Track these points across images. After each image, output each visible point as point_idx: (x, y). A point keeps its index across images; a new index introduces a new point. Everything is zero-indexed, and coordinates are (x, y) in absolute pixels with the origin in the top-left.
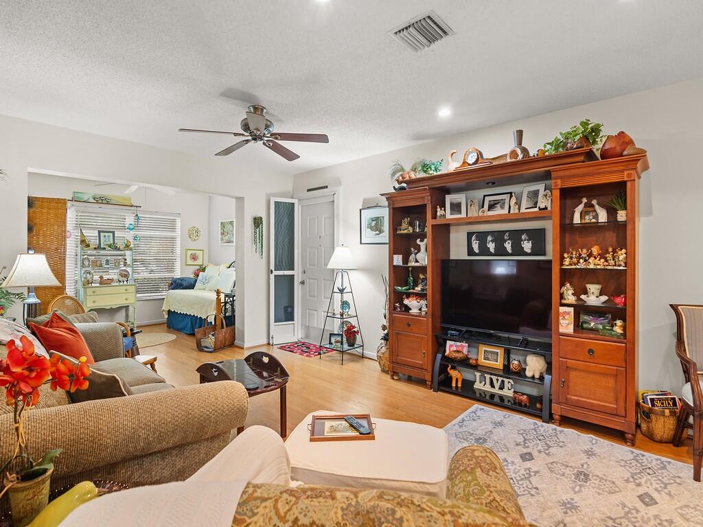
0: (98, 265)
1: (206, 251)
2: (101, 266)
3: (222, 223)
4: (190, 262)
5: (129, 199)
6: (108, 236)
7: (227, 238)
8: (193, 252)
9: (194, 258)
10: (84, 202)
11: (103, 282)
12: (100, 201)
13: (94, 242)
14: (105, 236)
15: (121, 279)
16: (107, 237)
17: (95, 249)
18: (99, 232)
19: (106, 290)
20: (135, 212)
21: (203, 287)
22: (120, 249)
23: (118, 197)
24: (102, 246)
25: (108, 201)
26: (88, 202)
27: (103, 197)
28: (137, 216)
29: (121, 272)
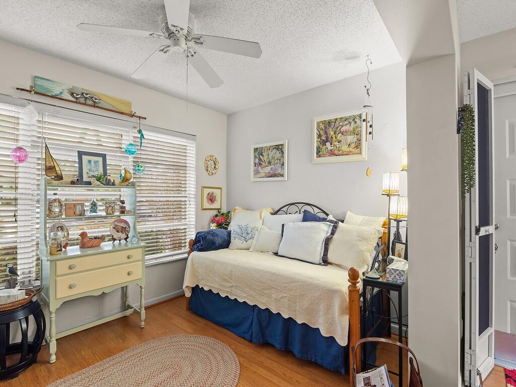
0: (78, 212)
1: (224, 190)
2: (82, 214)
3: (256, 150)
4: (207, 205)
5: (129, 104)
6: (96, 162)
7: (268, 169)
8: (210, 191)
9: (212, 199)
10: (52, 97)
11: (86, 242)
12: (82, 100)
13: (69, 171)
14: (90, 162)
15: (117, 235)
16: (93, 164)
17: (73, 183)
18: (80, 154)
19: (92, 261)
20: (136, 125)
21: (245, 245)
22: (115, 185)
23: (112, 98)
24: (85, 179)
25: (95, 102)
26: (61, 99)
27: (88, 94)
28: (140, 132)
29: (116, 223)
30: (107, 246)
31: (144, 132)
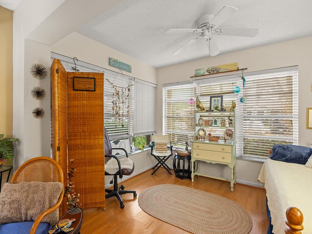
2: (212, 125)
5: (236, 64)
6: (218, 100)
10: (201, 76)
12: (212, 72)
13: (206, 105)
15: (227, 137)
16: (216, 101)
17: (207, 111)
18: (211, 98)
22: (226, 111)
23: (226, 65)
24: (212, 109)
25: (217, 71)
26: (204, 75)
27: (214, 69)
28: (243, 78)
29: (227, 131)
30: (221, 142)
31: (245, 78)
